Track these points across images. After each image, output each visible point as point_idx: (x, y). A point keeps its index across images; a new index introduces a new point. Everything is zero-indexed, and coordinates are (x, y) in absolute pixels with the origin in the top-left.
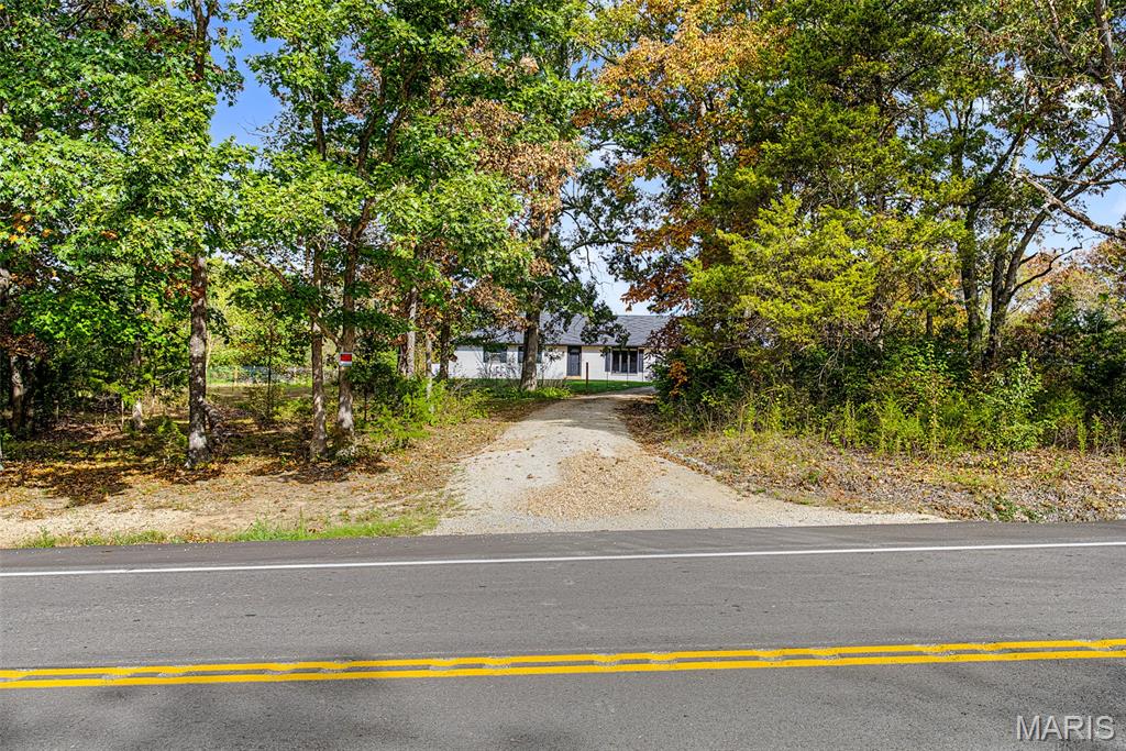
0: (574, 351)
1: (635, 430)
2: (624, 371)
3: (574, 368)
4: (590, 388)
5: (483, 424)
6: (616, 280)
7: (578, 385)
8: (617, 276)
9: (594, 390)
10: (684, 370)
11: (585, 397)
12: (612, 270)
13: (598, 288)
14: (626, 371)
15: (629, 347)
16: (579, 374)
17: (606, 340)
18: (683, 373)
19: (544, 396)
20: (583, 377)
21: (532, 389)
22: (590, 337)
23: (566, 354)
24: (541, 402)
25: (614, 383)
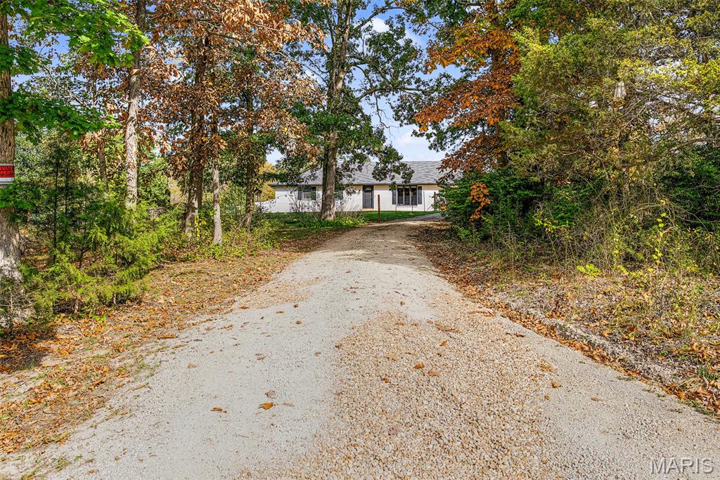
0: (368, 189)
1: (441, 263)
2: (407, 204)
3: (368, 202)
4: (382, 217)
5: (271, 255)
6: (401, 125)
7: (372, 215)
8: (402, 121)
9: (385, 219)
10: (486, 191)
11: (377, 225)
12: (397, 118)
13: (386, 133)
14: (409, 204)
15: (410, 186)
16: (372, 207)
17: (394, 177)
18: (485, 196)
19: (341, 225)
20: (376, 208)
21: (331, 219)
22: (380, 173)
23: (361, 192)
24: (337, 230)
25: (401, 212)
